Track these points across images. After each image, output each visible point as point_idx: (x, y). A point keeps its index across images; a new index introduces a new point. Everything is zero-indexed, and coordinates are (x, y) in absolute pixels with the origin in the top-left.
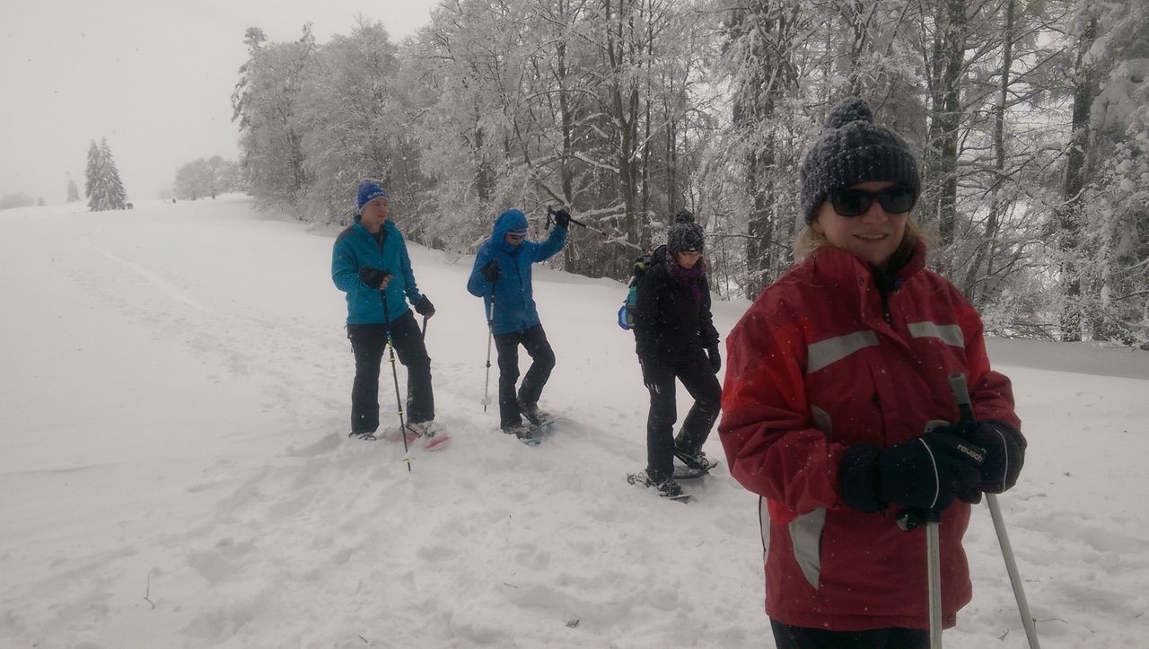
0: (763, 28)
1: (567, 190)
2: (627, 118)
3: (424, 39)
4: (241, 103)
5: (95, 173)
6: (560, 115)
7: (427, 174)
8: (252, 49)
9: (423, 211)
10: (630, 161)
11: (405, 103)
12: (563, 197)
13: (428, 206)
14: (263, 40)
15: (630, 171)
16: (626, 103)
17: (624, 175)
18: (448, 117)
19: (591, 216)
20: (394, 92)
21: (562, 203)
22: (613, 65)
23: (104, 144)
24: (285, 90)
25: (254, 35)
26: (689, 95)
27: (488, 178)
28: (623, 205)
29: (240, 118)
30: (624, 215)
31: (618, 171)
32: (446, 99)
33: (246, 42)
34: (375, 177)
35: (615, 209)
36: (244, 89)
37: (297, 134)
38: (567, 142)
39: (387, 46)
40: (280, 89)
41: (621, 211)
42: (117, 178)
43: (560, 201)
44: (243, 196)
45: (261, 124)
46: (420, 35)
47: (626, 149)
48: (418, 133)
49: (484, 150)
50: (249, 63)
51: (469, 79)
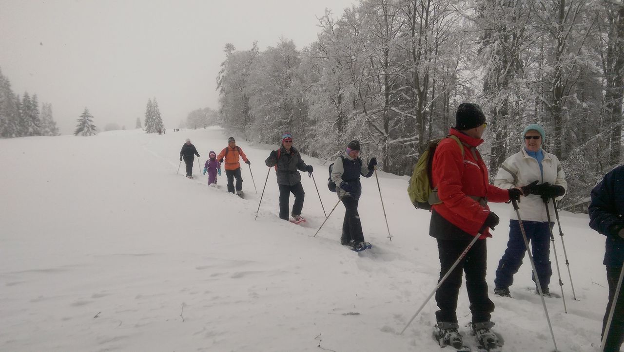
0: (503, 40)
1: (386, 127)
2: (422, 89)
3: (314, 48)
4: (221, 81)
5: (149, 115)
6: (384, 87)
7: (311, 118)
8: (228, 54)
9: (308, 136)
10: (422, 112)
11: (302, 81)
12: (383, 131)
13: (311, 135)
14: (234, 49)
15: (422, 118)
16: (422, 81)
17: (419, 120)
18: (324, 88)
19: (399, 142)
20: (297, 75)
21: (383, 134)
22: (415, 60)
23: (155, 100)
24: (243, 75)
25: (229, 47)
26: (458, 76)
27: (343, 121)
28: (418, 136)
29: (220, 88)
30: (418, 142)
31: (415, 117)
32: (323, 79)
33: (225, 51)
34: (285, 119)
35: (413, 138)
36: (223, 74)
37: (247, 97)
38: (387, 101)
39: (295, 52)
40: (240, 74)
41: (416, 139)
42: (160, 117)
43: (382, 133)
44: (218, 127)
45: (230, 92)
46: (312, 46)
47: (420, 107)
48: (308, 97)
49: (342, 105)
50: (226, 61)
51: (336, 69)
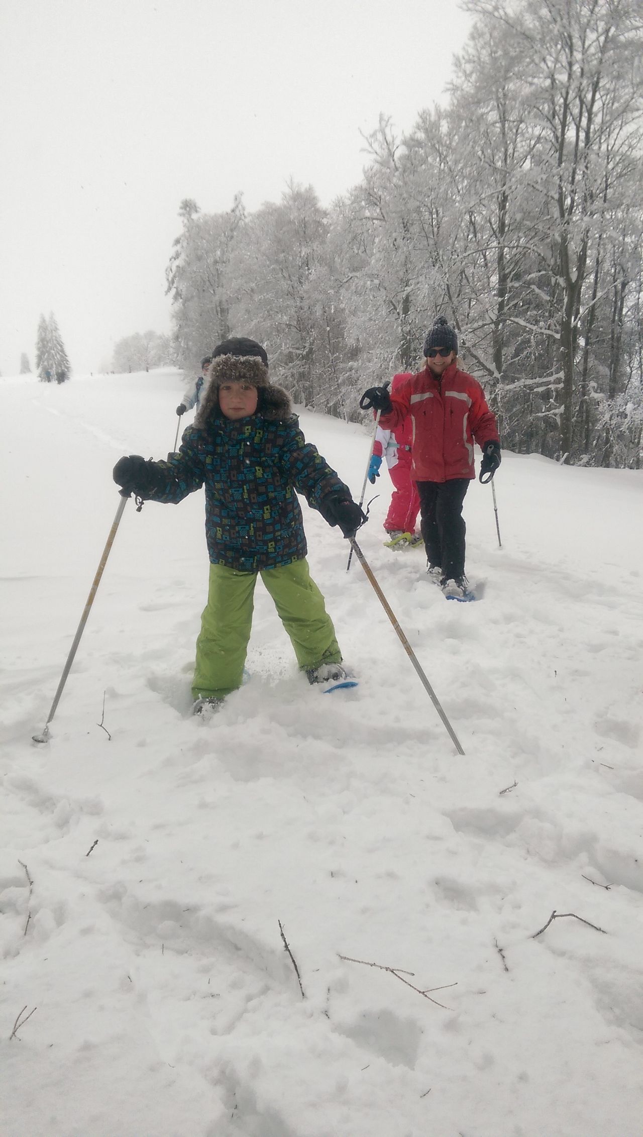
1: (497, 358)
2: (574, 277)
3: (356, 199)
4: (174, 277)
5: (44, 346)
6: (495, 279)
7: (350, 342)
8: (186, 221)
9: (344, 383)
10: (571, 323)
11: (332, 270)
12: (492, 366)
13: (349, 378)
14: (196, 211)
16: (573, 258)
17: (564, 342)
18: (376, 282)
19: (525, 386)
20: (322, 260)
22: (562, 215)
23: (51, 318)
24: (216, 262)
25: (188, 207)
28: (562, 375)
29: (173, 291)
30: (562, 385)
31: (558, 336)
32: (375, 261)
33: (181, 215)
34: (298, 349)
35: (552, 379)
36: (177, 262)
37: (225, 306)
38: (501, 306)
39: (317, 211)
40: (210, 261)
41: (558, 381)
42: (63, 351)
44: (174, 370)
45: (192, 297)
46: (352, 195)
47: (569, 314)
48: (346, 300)
49: (411, 315)
50: (183, 235)
51: (400, 241)
